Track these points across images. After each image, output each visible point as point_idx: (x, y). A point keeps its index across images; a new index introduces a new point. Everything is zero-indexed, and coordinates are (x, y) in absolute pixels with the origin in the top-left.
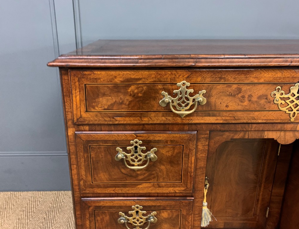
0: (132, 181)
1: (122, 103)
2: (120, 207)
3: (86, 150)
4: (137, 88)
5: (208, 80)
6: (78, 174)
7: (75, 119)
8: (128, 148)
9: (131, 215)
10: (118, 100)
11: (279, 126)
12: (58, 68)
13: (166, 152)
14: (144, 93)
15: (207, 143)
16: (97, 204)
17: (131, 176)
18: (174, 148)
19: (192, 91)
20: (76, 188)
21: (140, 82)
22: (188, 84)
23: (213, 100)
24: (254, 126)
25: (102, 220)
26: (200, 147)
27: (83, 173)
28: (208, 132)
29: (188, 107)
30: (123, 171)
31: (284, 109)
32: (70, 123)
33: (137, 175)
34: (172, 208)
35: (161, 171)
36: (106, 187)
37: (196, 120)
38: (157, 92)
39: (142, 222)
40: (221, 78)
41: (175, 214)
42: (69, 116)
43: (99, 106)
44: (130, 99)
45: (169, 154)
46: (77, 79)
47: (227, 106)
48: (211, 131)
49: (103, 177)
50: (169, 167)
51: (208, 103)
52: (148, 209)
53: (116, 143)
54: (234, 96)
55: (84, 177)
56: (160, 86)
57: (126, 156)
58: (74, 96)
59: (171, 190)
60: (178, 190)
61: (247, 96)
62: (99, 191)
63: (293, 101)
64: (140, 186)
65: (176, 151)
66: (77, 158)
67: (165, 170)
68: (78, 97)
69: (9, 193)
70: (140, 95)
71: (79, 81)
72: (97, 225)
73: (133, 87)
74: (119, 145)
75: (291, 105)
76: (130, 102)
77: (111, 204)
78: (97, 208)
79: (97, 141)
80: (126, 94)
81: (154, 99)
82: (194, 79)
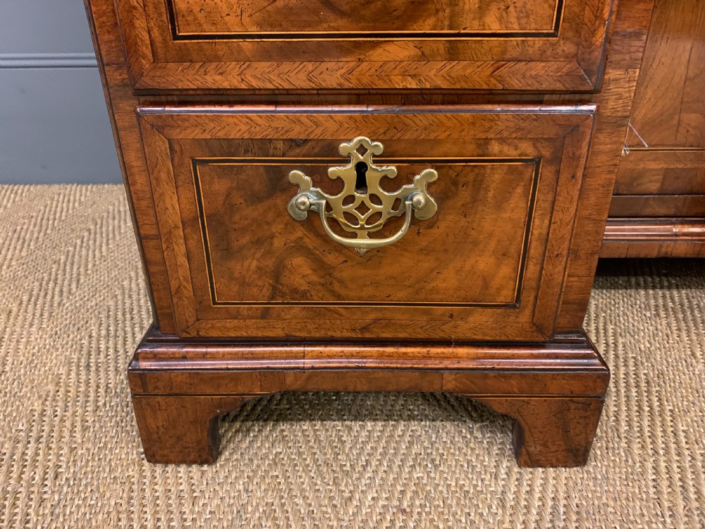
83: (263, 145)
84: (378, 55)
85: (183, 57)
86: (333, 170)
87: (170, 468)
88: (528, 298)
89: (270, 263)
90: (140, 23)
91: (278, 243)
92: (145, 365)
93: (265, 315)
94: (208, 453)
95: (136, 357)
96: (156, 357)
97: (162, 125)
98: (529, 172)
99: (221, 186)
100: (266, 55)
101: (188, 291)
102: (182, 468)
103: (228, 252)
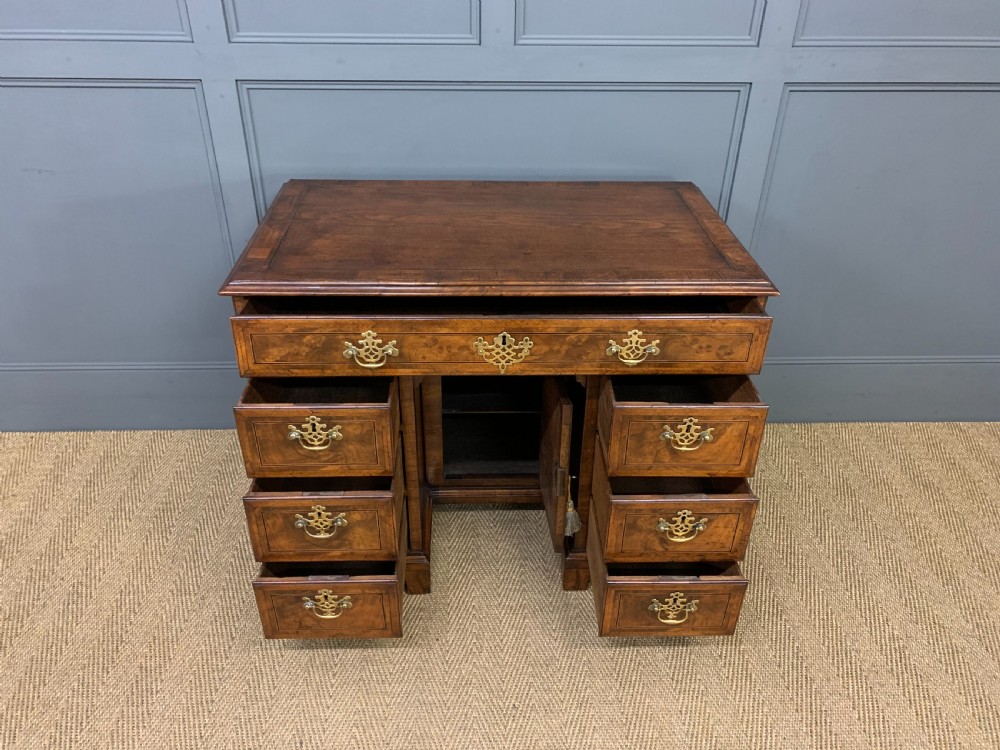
0: (314, 463)
1: (297, 354)
2: (296, 508)
4: (314, 339)
5: (396, 330)
7: (242, 372)
8: (304, 425)
9: (312, 518)
10: (292, 350)
13: (354, 430)
14: (323, 345)
16: (265, 505)
17: (311, 457)
18: (362, 425)
19: (380, 341)
21: (317, 331)
22: (375, 334)
23: (406, 351)
25: (274, 524)
27: (249, 454)
29: (378, 359)
30: (300, 451)
31: (491, 361)
33: (320, 456)
34: (365, 508)
35: (349, 451)
37: (390, 372)
38: (339, 342)
39: (327, 526)
40: (412, 329)
41: (370, 516)
43: (270, 358)
44: (307, 350)
45: (358, 432)
46: (240, 329)
47: (423, 358)
49: (276, 459)
50: (358, 446)
51: (401, 355)
54: (431, 347)
55: (250, 459)
56: (341, 336)
57: (302, 435)
59: (366, 473)
61: (445, 347)
63: (498, 353)
64: (325, 469)
65: (365, 428)
67: (354, 450)
68: (243, 348)
70: (318, 345)
71: (243, 331)
72: (268, 530)
73: (308, 337)
74: (291, 422)
75: (498, 357)
76: (308, 353)
77: (284, 505)
78: (265, 509)
79: (262, 418)
80: (301, 344)
81: (337, 350)
82: (381, 330)
83: (294, 592)
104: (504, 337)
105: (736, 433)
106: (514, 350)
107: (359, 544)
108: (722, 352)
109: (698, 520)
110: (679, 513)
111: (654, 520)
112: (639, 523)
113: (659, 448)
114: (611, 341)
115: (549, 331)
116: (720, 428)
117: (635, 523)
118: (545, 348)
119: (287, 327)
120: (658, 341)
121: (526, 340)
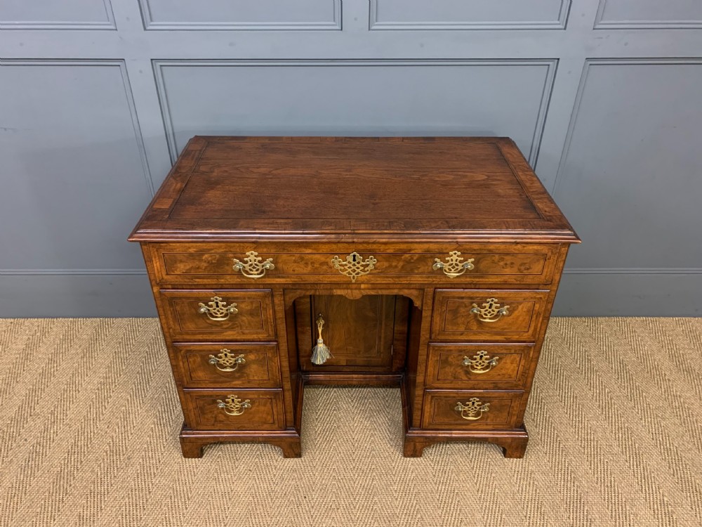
0: (218, 329)
1: (198, 268)
2: (210, 351)
3: (171, 305)
4: (211, 256)
5: (273, 251)
6: (167, 323)
7: (158, 280)
8: (210, 303)
9: (221, 358)
10: (194, 265)
11: (345, 286)
12: (138, 243)
13: (246, 306)
14: (218, 260)
15: (282, 299)
16: (188, 349)
17: (216, 325)
18: (252, 303)
19: (260, 258)
20: (167, 335)
21: (213, 251)
22: (256, 254)
23: (280, 266)
24: (322, 285)
25: (194, 361)
26: (276, 301)
27: (171, 323)
28: (282, 290)
29: (259, 272)
30: (208, 321)
31: (345, 273)
32: (153, 283)
33: (222, 325)
34: (257, 351)
35: (243, 321)
36: (194, 334)
37: (268, 281)
38: (229, 259)
39: (231, 363)
40: (284, 249)
41: (261, 357)
42: (152, 277)
43: (178, 270)
44: (205, 265)
45: (249, 308)
46: (155, 250)
47: (293, 271)
48: (284, 290)
49: (191, 326)
50: (250, 318)
51: (276, 268)
52: (236, 352)
53: (198, 299)
54: (299, 263)
55: (173, 326)
56: (231, 255)
57: (209, 310)
58: (154, 262)
59: (255, 337)
60: (261, 336)
61: (309, 263)
62: (188, 337)
63: (350, 268)
64: (225, 334)
65: (254, 305)
66: (164, 310)
67: (246, 321)
68: (158, 263)
69: (98, 319)
70: (214, 261)
71: (157, 251)
72: (190, 366)
73: (206, 256)
74: (201, 301)
75: (349, 270)
76: (206, 267)
77: (201, 348)
78: (188, 351)
79: (180, 298)
80: (201, 260)
81: (228, 265)
82: (260, 250)
83: (211, 396)
84: (234, 383)
85: (194, 383)
86: (227, 400)
87: (190, 459)
88: (276, 422)
89: (214, 416)
90: (185, 379)
91: (215, 412)
92: (184, 436)
93: (213, 425)
94: (200, 455)
95: (181, 434)
96: (187, 434)
97: (189, 393)
98: (270, 400)
99: (202, 402)
100: (211, 383)
101: (194, 421)
102: (193, 459)
103: (204, 414)
104: (354, 256)
105: (525, 310)
106: (362, 266)
107: (254, 376)
108: (523, 268)
109: (492, 357)
110: (478, 352)
111: (460, 358)
112: (450, 359)
113: (469, 320)
114: (436, 259)
115: (388, 251)
116: (514, 305)
117: (447, 359)
118: (386, 264)
119: (190, 248)
120: (473, 260)
121: (371, 258)
